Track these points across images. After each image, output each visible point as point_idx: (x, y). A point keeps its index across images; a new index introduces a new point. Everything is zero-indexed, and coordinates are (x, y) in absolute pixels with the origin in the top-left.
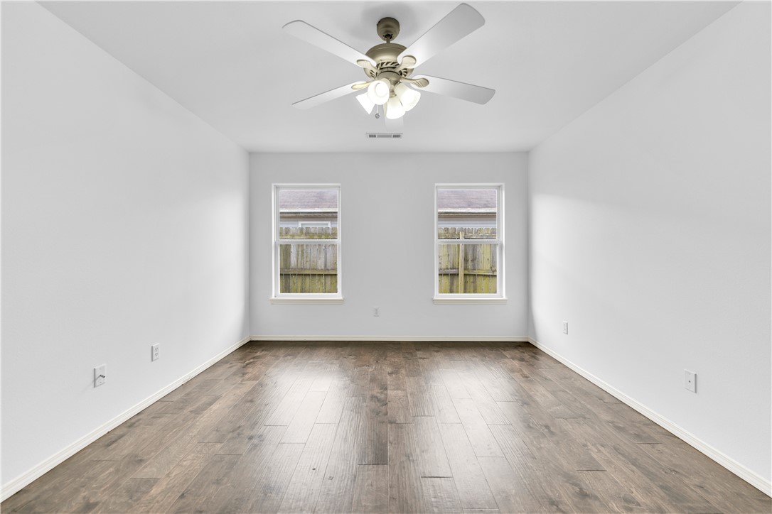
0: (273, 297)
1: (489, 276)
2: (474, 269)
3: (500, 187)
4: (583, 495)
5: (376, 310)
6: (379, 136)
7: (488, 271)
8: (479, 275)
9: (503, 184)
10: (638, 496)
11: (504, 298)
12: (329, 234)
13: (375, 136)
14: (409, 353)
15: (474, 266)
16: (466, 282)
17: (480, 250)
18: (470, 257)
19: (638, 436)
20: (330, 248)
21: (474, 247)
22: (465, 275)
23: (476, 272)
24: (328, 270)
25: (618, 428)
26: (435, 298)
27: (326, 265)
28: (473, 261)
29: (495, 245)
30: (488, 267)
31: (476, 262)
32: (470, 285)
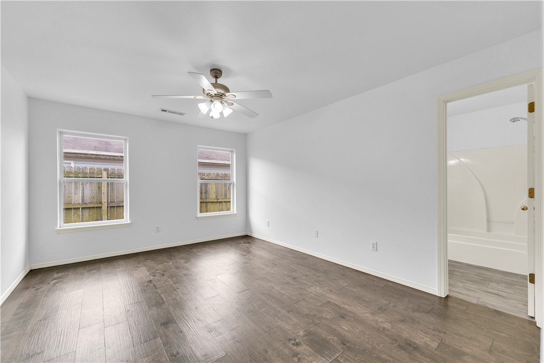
0: (58, 228)
1: (215, 202)
2: (206, 198)
3: (232, 151)
4: (294, 278)
5: (158, 228)
6: (169, 112)
7: (214, 199)
8: (209, 202)
9: (235, 150)
10: (308, 273)
11: (235, 212)
12: (87, 173)
13: (166, 111)
14: (187, 251)
15: (206, 196)
16: (201, 207)
17: (209, 186)
18: (204, 191)
19: (302, 258)
20: (88, 185)
21: (206, 185)
22: (201, 202)
23: (207, 200)
24: (86, 204)
25: (295, 258)
26: (198, 216)
27: (83, 200)
28: (205, 193)
29: (230, 184)
30: (214, 197)
31: (207, 194)
32: (204, 209)
